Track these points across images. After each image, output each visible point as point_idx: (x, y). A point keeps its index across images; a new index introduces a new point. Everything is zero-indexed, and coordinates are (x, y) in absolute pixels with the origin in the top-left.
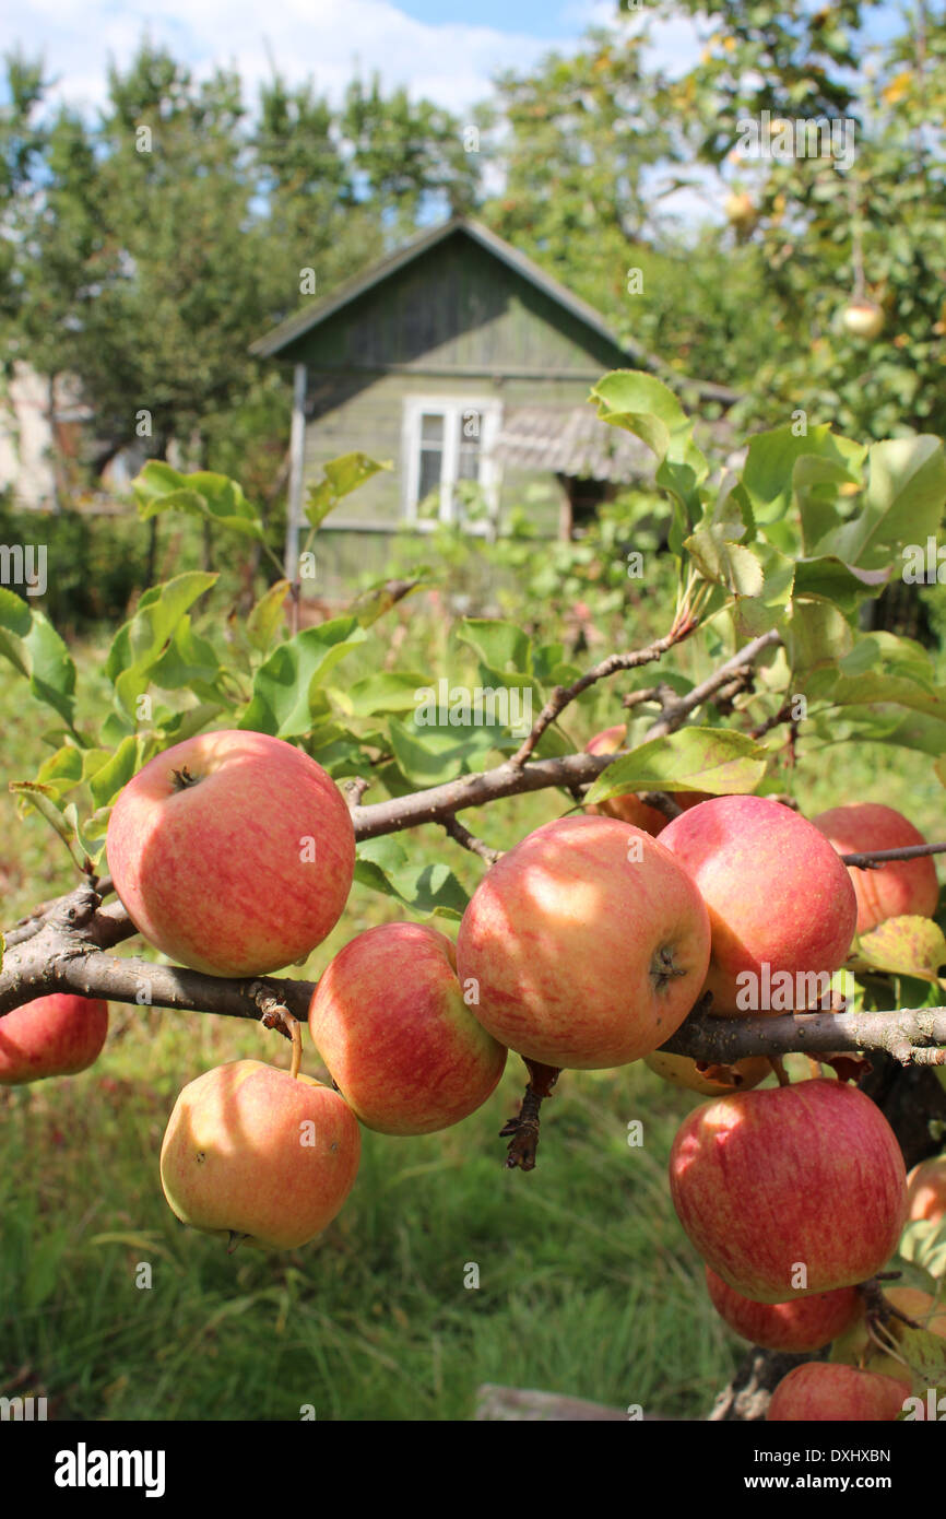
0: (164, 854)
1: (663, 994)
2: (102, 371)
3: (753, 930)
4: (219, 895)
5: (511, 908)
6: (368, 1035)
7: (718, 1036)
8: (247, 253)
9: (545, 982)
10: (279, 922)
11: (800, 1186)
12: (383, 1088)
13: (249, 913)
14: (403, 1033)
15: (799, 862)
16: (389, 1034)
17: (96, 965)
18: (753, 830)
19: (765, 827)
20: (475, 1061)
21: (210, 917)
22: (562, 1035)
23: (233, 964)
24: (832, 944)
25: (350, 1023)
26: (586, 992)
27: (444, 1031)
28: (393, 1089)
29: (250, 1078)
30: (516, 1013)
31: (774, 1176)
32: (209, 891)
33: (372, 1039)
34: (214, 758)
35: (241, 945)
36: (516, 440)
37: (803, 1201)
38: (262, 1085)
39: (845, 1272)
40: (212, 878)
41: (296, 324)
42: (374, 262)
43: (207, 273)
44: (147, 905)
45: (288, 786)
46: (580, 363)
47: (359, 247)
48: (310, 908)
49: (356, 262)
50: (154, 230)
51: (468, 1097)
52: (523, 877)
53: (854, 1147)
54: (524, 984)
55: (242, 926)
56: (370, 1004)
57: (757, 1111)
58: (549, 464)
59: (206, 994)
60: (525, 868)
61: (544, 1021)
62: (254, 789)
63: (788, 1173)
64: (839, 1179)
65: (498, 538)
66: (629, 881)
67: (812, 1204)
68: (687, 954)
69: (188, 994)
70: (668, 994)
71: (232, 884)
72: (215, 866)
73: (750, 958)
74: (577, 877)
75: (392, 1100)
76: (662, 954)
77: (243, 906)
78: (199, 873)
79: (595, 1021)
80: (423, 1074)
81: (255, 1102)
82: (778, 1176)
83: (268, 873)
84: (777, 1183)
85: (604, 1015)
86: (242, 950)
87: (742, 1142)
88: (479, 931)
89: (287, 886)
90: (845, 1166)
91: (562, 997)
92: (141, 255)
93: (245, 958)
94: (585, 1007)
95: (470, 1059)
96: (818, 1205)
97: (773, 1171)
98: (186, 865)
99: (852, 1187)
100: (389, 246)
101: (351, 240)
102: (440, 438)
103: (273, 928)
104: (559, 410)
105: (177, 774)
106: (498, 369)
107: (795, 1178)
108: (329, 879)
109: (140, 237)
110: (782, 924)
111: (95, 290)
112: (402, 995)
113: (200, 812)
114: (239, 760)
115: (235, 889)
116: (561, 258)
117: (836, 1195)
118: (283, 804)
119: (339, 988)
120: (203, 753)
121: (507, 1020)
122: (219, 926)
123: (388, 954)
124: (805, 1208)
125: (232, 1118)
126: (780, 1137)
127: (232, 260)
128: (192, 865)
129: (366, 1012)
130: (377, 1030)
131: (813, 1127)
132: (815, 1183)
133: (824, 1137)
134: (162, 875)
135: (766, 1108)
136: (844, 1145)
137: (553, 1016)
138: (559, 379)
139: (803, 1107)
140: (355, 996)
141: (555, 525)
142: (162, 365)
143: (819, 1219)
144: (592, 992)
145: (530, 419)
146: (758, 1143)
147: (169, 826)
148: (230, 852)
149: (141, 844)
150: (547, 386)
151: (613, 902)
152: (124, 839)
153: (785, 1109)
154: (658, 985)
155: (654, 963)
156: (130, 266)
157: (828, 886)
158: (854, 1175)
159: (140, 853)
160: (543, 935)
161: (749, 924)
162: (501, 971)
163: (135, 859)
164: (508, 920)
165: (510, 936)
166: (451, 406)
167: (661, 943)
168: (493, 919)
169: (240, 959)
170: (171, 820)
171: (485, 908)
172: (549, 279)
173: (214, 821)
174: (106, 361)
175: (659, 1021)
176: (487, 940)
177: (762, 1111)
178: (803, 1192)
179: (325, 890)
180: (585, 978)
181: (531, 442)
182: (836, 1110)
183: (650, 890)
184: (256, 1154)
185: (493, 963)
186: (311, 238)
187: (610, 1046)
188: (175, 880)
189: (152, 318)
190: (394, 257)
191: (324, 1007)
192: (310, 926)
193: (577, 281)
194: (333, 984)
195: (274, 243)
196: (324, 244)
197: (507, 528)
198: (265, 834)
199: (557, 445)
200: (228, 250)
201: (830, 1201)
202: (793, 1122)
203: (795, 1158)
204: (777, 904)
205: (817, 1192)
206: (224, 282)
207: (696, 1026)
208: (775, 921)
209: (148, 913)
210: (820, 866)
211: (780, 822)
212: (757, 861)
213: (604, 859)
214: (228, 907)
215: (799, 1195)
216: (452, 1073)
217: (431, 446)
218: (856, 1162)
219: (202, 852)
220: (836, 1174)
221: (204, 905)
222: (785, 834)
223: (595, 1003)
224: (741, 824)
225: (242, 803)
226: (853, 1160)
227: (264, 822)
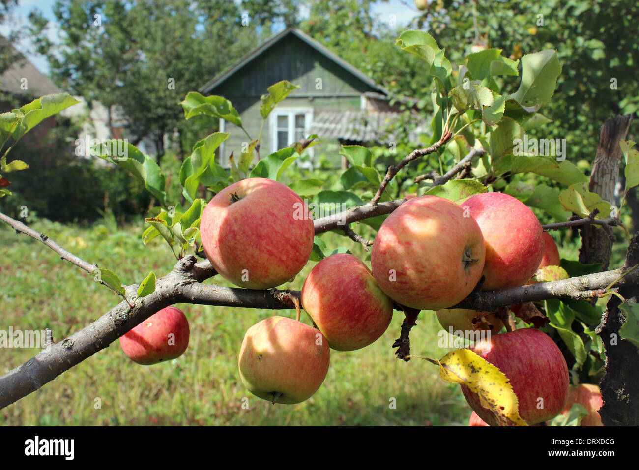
0: (230, 229)
1: (467, 271)
2: (133, 103)
3: (502, 246)
4: (257, 245)
5: (398, 233)
6: (332, 300)
7: (487, 298)
8: (196, 48)
9: (417, 264)
10: (284, 258)
11: (524, 373)
12: (340, 324)
13: (271, 254)
14: (349, 297)
15: (520, 216)
16: (342, 298)
17: (196, 288)
18: (498, 203)
19: (503, 202)
20: (381, 310)
21: (252, 256)
22: (425, 289)
23: (262, 280)
24: (536, 253)
25: (322, 296)
26: (436, 267)
27: (367, 295)
28: (345, 324)
29: (280, 321)
30: (403, 280)
31: (511, 368)
32: (252, 244)
33: (335, 301)
34: (248, 188)
35: (267, 270)
36: (321, 125)
37: (526, 379)
38: (286, 323)
39: (546, 412)
40: (253, 237)
41: (219, 78)
42: (253, 49)
43: (178, 57)
44: (222, 254)
45: (284, 197)
46: (348, 90)
47: (246, 43)
48: (297, 251)
49: (245, 50)
50: (154, 40)
51: (378, 328)
52: (402, 219)
53: (546, 355)
54: (407, 266)
55: (268, 260)
56: (332, 286)
57: (501, 342)
58: (336, 135)
59: (248, 298)
60: (402, 216)
61: (417, 283)
62: (270, 198)
63: (518, 367)
64: (541, 369)
65: (314, 169)
66: (451, 218)
67: (529, 380)
68: (476, 254)
69: (239, 299)
70: (469, 272)
71: (263, 240)
72: (255, 232)
73: (501, 259)
74: (428, 217)
75: (345, 330)
76: (466, 253)
77: (268, 251)
78: (247, 236)
79: (440, 281)
80: (359, 316)
81: (283, 331)
82: (513, 369)
83: (278, 235)
84: (513, 372)
85: (445, 278)
86: (267, 272)
87: (495, 355)
88: (383, 246)
89: (287, 241)
90: (543, 363)
91: (425, 270)
92: (148, 51)
93: (268, 276)
94: (435, 274)
95: (379, 309)
96: (533, 381)
97: (511, 367)
98: (241, 233)
99: (547, 372)
100: (259, 43)
101: (243, 40)
102: (286, 126)
103: (281, 260)
104: (339, 111)
105: (233, 195)
106: (310, 94)
107: (521, 369)
108: (305, 239)
109: (148, 43)
110: (515, 243)
111: (129, 67)
112: (347, 280)
113: (246, 209)
114: (261, 187)
115: (264, 242)
116: (337, 44)
117: (540, 376)
118: (283, 204)
119: (317, 281)
120: (242, 187)
121: (399, 285)
122: (256, 260)
123: (339, 264)
124: (526, 384)
125: (273, 338)
126: (512, 352)
127: (189, 50)
128: (244, 232)
129: (331, 289)
130: (337, 297)
131: (527, 346)
132: (531, 371)
133: (532, 350)
134: (230, 238)
135: (504, 340)
136: (542, 354)
137: (421, 280)
138: (338, 97)
139: (521, 338)
140: (325, 283)
141: (340, 162)
142: (159, 99)
143: (533, 387)
144: (439, 267)
145: (326, 116)
146: (503, 355)
147: (232, 216)
148: (261, 225)
149: (219, 226)
150: (333, 100)
151: (445, 227)
152: (210, 225)
153: (513, 340)
154: (465, 267)
155: (464, 257)
156: (143, 56)
157: (533, 227)
158: (547, 367)
159: (218, 230)
160: (414, 243)
161: (500, 244)
162: (396, 261)
163: (216, 233)
164: (398, 238)
165: (399, 245)
166: (291, 112)
167: (466, 246)
168: (390, 239)
169: (267, 277)
170: (233, 213)
171: (385, 235)
172: (332, 53)
173: (253, 212)
174: (134, 98)
175: (467, 284)
176: (388, 248)
177: (502, 342)
178: (525, 375)
179: (304, 243)
180: (435, 261)
181: (327, 126)
182: (536, 339)
183: (460, 222)
184: (286, 354)
185: (391, 258)
186: (224, 40)
187: (447, 294)
188: (236, 240)
189: (155, 78)
190: (262, 46)
191: (310, 290)
192: (297, 260)
193: (344, 54)
194: (313, 280)
195: (208, 42)
196: (231, 42)
197: (318, 165)
198: (276, 217)
199: (339, 127)
200: (187, 46)
201: (537, 378)
202: (518, 345)
203: (520, 360)
204: (512, 234)
205: (532, 375)
206: (186, 61)
207: (477, 293)
208: (512, 242)
209: (222, 258)
210: (529, 218)
211: (509, 200)
212: (501, 216)
213: (439, 209)
214: (260, 251)
215: (524, 377)
216: (371, 316)
217: (282, 129)
218: (548, 361)
219: (248, 226)
220: (539, 366)
221: (250, 251)
222: (512, 205)
223: (440, 272)
224: (492, 202)
225: (265, 204)
226: (546, 360)
227: (275, 212)
